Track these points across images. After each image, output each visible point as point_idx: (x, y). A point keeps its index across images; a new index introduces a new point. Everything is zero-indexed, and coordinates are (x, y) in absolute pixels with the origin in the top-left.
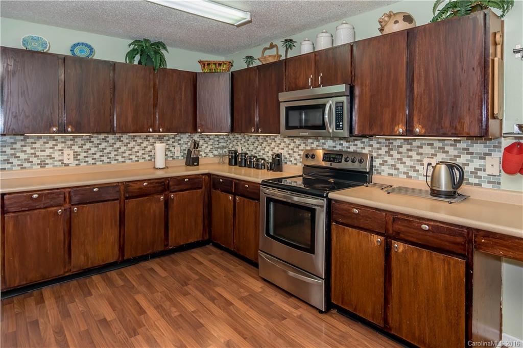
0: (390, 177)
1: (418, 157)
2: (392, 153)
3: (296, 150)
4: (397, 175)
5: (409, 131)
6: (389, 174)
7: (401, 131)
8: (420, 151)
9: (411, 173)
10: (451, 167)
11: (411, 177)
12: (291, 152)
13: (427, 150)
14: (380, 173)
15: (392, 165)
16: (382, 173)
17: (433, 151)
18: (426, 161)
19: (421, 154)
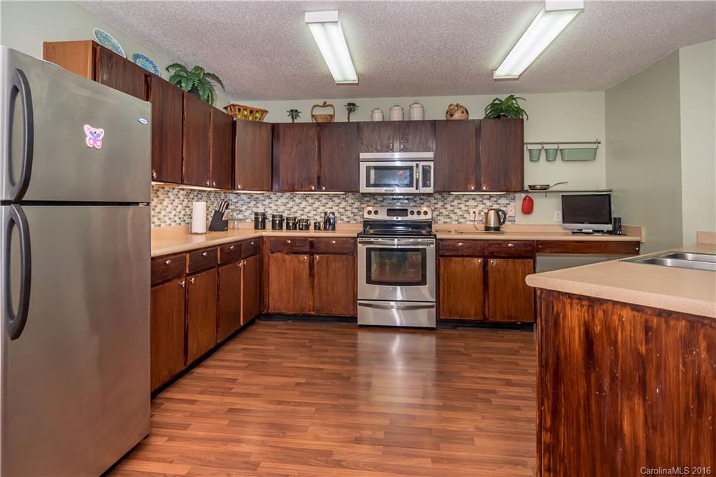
0: (446, 225)
1: (466, 208)
2: (446, 206)
3: (349, 208)
4: (450, 223)
5: (478, 189)
6: (444, 222)
7: (473, 188)
8: (467, 203)
9: (461, 220)
10: (497, 211)
11: (461, 223)
12: (343, 211)
13: (472, 203)
14: (437, 222)
15: (447, 215)
16: (439, 222)
17: (476, 204)
18: (471, 211)
19: (468, 206)
